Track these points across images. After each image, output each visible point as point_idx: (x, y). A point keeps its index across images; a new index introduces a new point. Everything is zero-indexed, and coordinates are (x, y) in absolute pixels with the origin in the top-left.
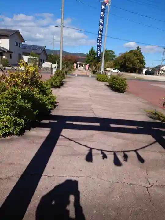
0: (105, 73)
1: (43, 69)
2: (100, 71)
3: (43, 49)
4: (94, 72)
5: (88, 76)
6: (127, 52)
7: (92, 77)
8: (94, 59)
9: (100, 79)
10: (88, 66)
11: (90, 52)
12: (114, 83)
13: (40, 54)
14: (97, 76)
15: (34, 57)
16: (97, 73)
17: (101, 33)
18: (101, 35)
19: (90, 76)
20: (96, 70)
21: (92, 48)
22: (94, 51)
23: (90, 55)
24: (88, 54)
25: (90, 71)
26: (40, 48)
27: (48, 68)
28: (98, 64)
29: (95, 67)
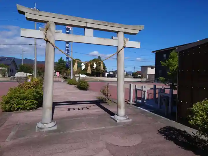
0: (74, 78)
1: (15, 78)
2: (70, 77)
3: (12, 61)
4: (65, 78)
5: (61, 82)
6: (91, 60)
7: (63, 82)
8: (64, 66)
9: (71, 83)
10: (59, 73)
11: (59, 61)
12: (80, 84)
13: (10, 65)
14: (67, 81)
15: (3, 68)
16: (68, 79)
17: (68, 49)
18: (68, 50)
19: (62, 82)
20: (67, 76)
21: (61, 58)
22: (63, 60)
23: (60, 64)
24: (58, 62)
25: (61, 77)
26: (9, 59)
27: (21, 77)
28: (67, 71)
29: (65, 74)
